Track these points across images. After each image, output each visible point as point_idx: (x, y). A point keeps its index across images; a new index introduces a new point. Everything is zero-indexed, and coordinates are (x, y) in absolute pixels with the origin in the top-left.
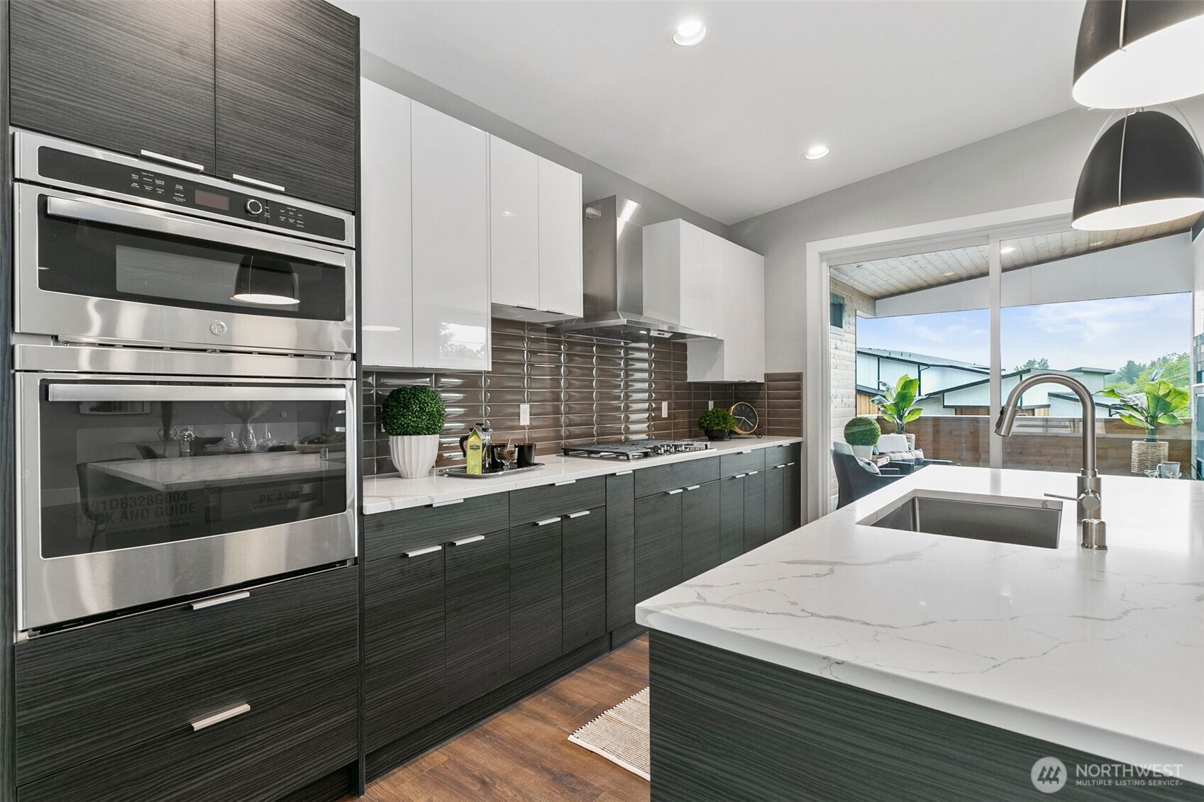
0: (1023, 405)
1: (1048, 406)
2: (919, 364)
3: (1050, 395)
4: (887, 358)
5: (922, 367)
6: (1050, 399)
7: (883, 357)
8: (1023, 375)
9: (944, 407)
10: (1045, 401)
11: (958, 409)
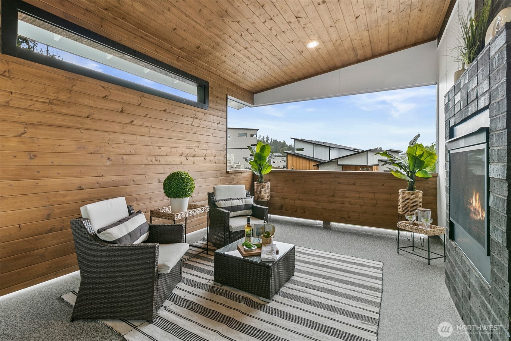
0: (368, 164)
1: (378, 165)
2: (330, 147)
3: (379, 160)
4: (317, 144)
5: (331, 148)
6: (379, 162)
7: (316, 144)
8: (368, 152)
9: (338, 165)
10: (377, 163)
11: (344, 166)
